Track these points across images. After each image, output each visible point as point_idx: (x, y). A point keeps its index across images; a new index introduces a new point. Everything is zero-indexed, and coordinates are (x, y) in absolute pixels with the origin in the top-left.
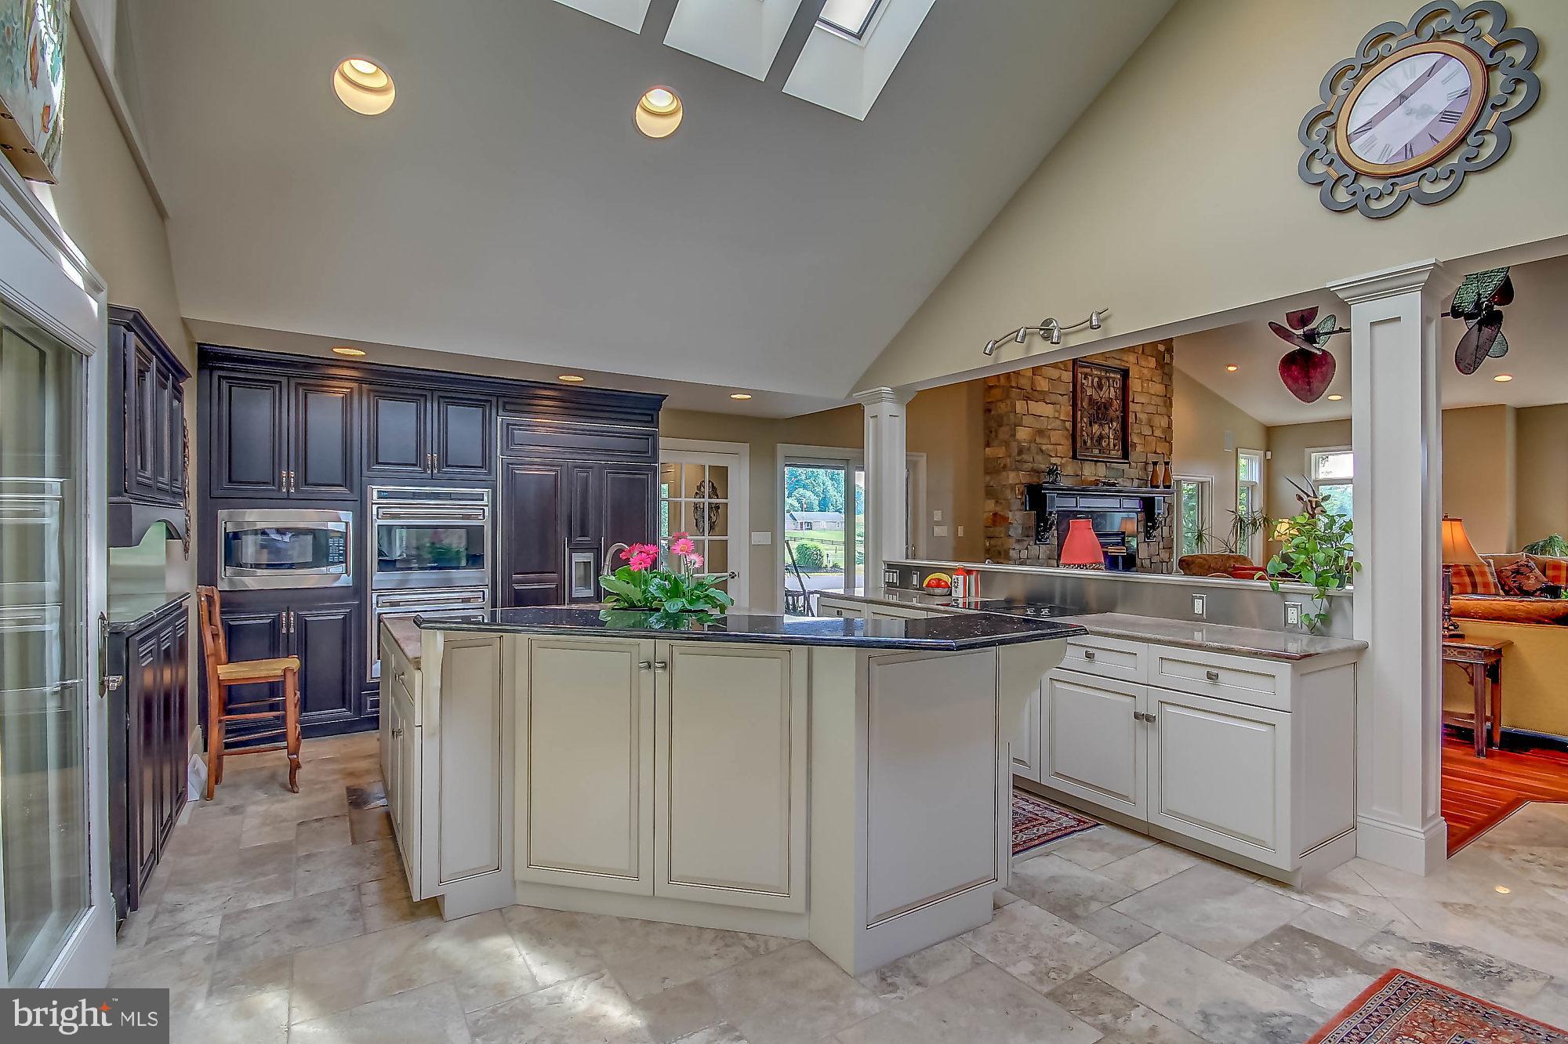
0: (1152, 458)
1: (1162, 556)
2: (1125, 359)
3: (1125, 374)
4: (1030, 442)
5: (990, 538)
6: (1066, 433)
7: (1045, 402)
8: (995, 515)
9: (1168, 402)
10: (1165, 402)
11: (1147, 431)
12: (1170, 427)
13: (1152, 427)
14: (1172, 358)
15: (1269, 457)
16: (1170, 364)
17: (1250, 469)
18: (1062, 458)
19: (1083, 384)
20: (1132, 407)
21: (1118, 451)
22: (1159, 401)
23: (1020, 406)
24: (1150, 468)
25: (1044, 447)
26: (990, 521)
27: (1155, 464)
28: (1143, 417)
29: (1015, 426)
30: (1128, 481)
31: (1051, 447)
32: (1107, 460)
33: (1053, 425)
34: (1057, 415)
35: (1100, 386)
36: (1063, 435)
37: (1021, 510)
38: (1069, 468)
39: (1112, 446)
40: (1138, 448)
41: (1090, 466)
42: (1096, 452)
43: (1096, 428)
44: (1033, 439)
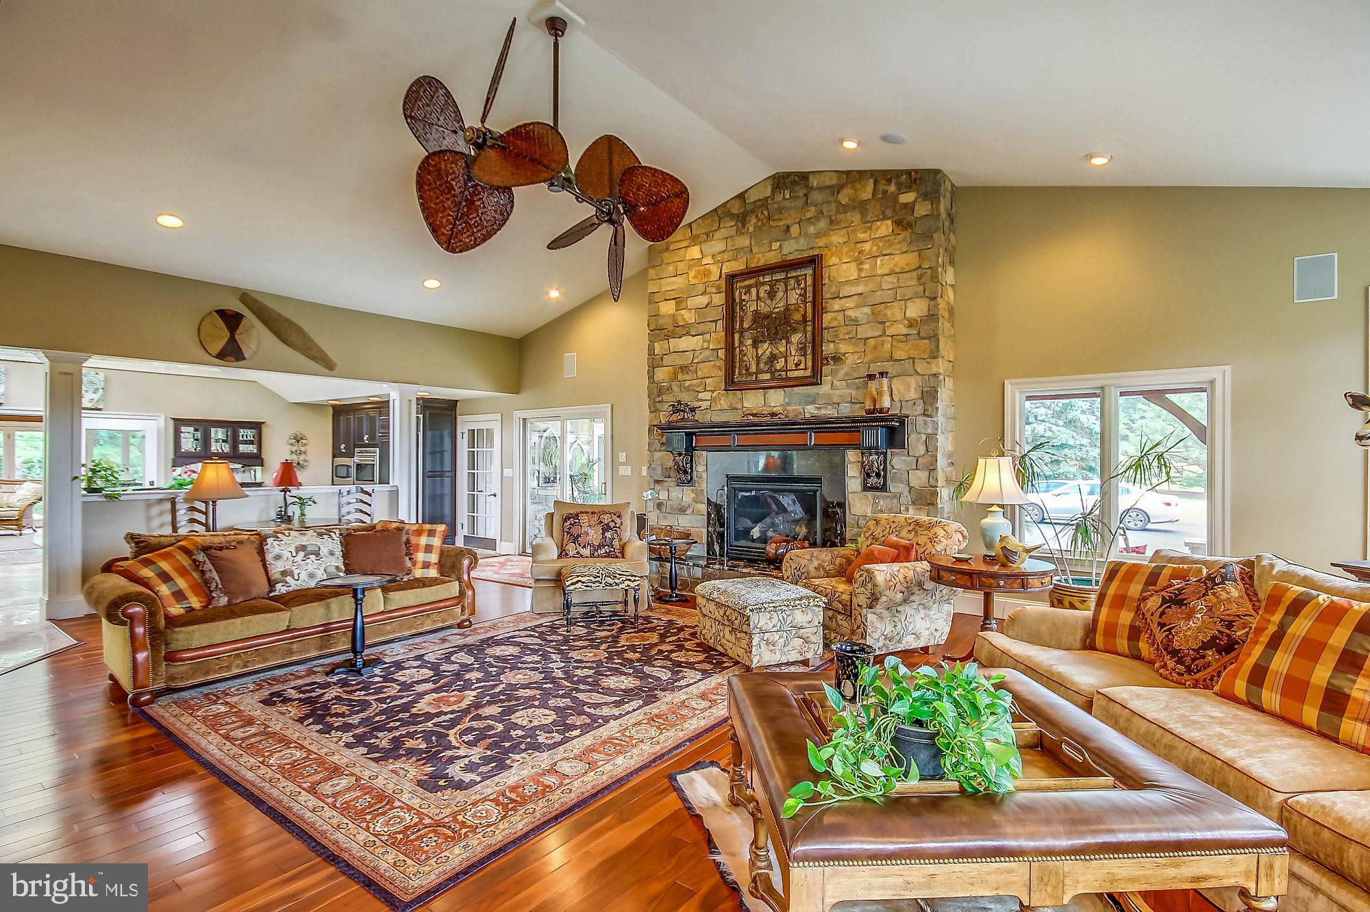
0: (879, 369)
2: (822, 244)
3: (818, 259)
4: (671, 380)
6: (717, 363)
7: (691, 335)
9: (928, 276)
13: (883, 323)
18: (713, 392)
19: (742, 301)
20: (832, 306)
21: (806, 368)
23: (658, 348)
25: (687, 384)
28: (864, 313)
29: (654, 368)
30: (829, 407)
31: (698, 381)
32: (786, 383)
33: (701, 357)
34: (706, 345)
35: (772, 294)
36: (714, 366)
37: (660, 451)
38: (722, 402)
39: (791, 366)
40: (850, 360)
41: (756, 396)
42: (767, 376)
43: (765, 349)
44: (674, 377)
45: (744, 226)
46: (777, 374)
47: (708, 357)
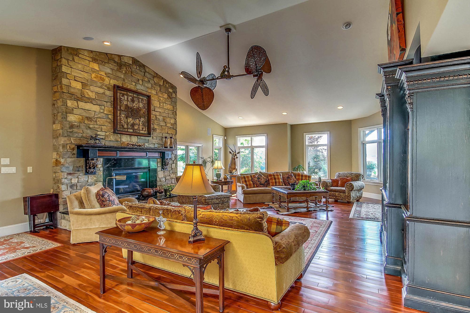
0: (165, 135)
1: (171, 176)
2: (149, 91)
3: (149, 97)
4: (80, 122)
5: (55, 172)
6: (109, 120)
7: (93, 104)
8: (57, 160)
9: (175, 113)
10: (173, 113)
11: (162, 124)
12: (175, 123)
13: (165, 122)
14: (176, 95)
15: (225, 139)
16: (176, 98)
17: (218, 142)
18: (106, 132)
19: (120, 98)
20: (153, 113)
21: (145, 131)
22: (170, 112)
23: (70, 103)
24: (164, 139)
25: (91, 126)
26: (54, 163)
27: (166, 137)
28: (161, 118)
29: (66, 113)
30: (152, 145)
31: (97, 126)
32: (138, 135)
33: (99, 115)
34: (102, 111)
35: (133, 101)
36: (107, 121)
37: (71, 158)
38: (111, 137)
39: (141, 128)
40: (158, 131)
41: (127, 137)
42: (131, 131)
43: (130, 120)
44: (81, 121)
45: (120, 69)
46: (135, 131)
47: (103, 116)
